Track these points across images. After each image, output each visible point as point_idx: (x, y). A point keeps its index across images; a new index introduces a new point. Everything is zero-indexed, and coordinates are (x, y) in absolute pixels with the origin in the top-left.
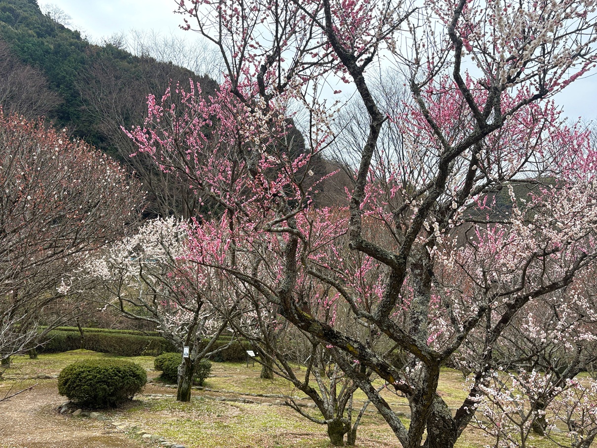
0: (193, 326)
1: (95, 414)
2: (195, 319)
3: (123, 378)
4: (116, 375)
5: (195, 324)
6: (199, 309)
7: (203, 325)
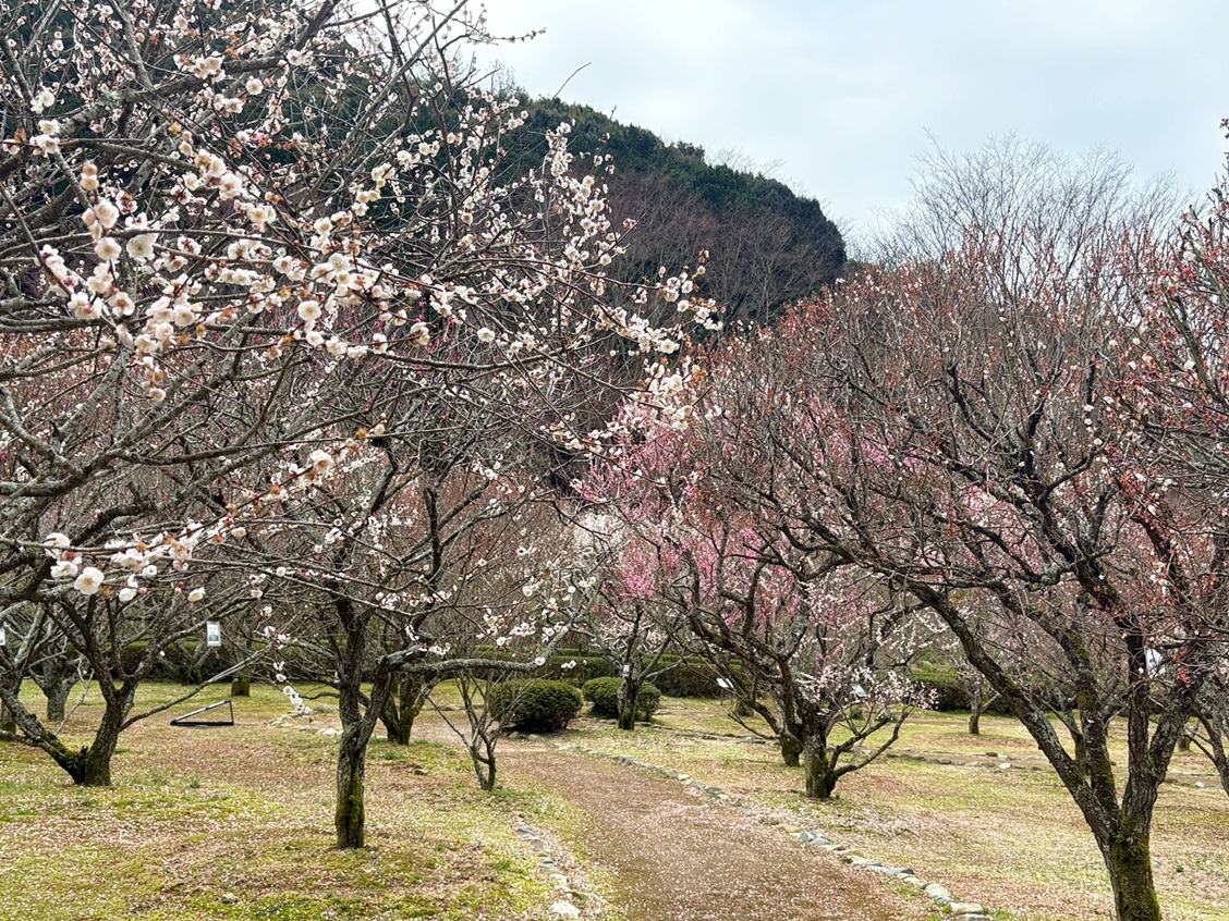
0: (632, 640)
1: (534, 736)
2: (635, 631)
3: (558, 698)
4: (551, 695)
5: (636, 636)
6: (638, 619)
7: (645, 638)
